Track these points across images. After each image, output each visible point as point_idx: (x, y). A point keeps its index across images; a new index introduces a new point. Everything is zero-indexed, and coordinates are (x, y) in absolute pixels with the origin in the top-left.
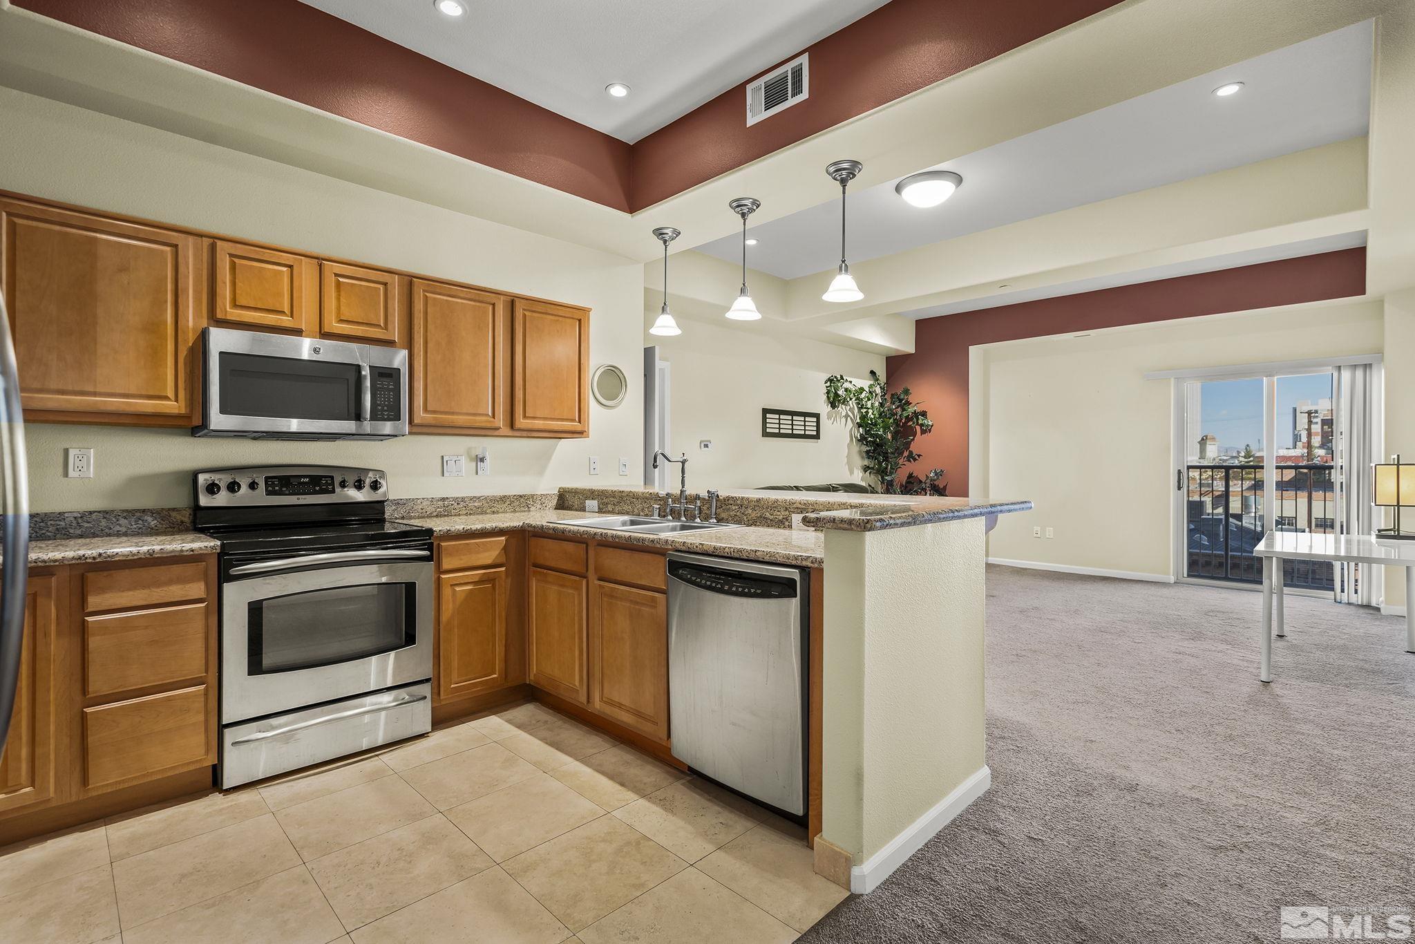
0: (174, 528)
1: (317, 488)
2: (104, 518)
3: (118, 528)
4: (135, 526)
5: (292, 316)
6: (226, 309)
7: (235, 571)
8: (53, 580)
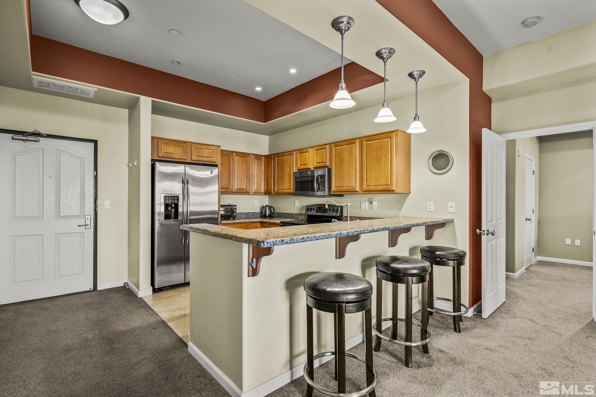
1: (324, 211)
5: (308, 165)
6: (299, 167)
8: (266, 225)
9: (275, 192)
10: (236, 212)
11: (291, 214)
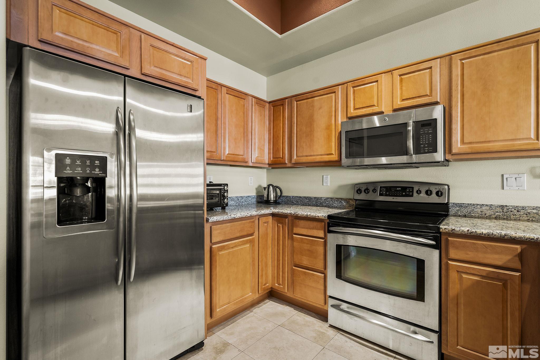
0: (351, 207)
1: (404, 194)
2: (331, 200)
3: (335, 205)
4: (339, 204)
5: (378, 107)
6: (351, 112)
7: (332, 229)
8: (287, 219)
9: (293, 161)
10: (228, 196)
11: (315, 198)
